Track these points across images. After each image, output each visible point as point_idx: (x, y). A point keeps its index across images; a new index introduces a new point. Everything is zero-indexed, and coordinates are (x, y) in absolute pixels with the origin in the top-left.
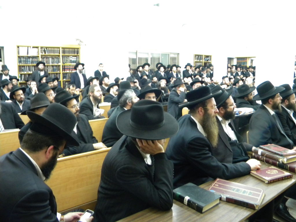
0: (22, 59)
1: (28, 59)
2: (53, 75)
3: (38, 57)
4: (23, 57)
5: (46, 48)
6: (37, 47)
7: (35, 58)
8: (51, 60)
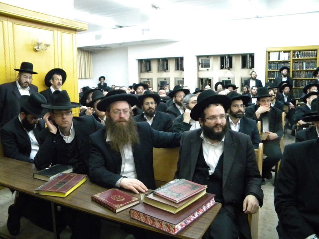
0: (272, 65)
1: (278, 65)
2: (307, 81)
3: (290, 61)
4: (273, 62)
5: (300, 51)
6: (289, 52)
7: (286, 63)
8: (306, 65)
